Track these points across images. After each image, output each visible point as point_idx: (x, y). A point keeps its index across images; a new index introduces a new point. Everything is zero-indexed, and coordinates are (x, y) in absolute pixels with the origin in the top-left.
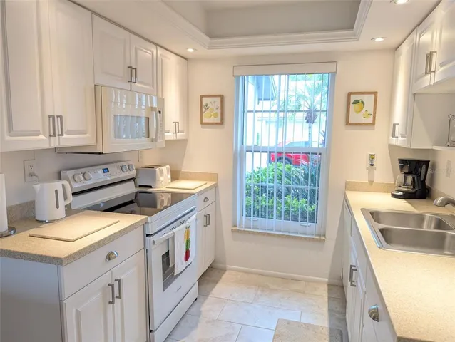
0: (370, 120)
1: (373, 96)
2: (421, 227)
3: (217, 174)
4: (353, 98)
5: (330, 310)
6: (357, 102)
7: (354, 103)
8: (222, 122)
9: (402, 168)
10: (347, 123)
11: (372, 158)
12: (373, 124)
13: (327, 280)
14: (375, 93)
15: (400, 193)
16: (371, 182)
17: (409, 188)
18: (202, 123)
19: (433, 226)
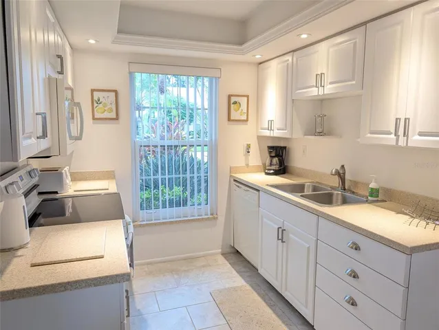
0: (244, 118)
1: (246, 98)
2: (304, 192)
3: (113, 171)
4: (233, 99)
5: (238, 272)
6: (235, 103)
7: (233, 104)
8: (117, 118)
9: (270, 152)
10: (229, 119)
11: (249, 146)
12: (247, 120)
13: (220, 250)
14: (248, 96)
15: (272, 171)
16: (247, 165)
17: (277, 167)
18: (94, 118)
19: (310, 190)
